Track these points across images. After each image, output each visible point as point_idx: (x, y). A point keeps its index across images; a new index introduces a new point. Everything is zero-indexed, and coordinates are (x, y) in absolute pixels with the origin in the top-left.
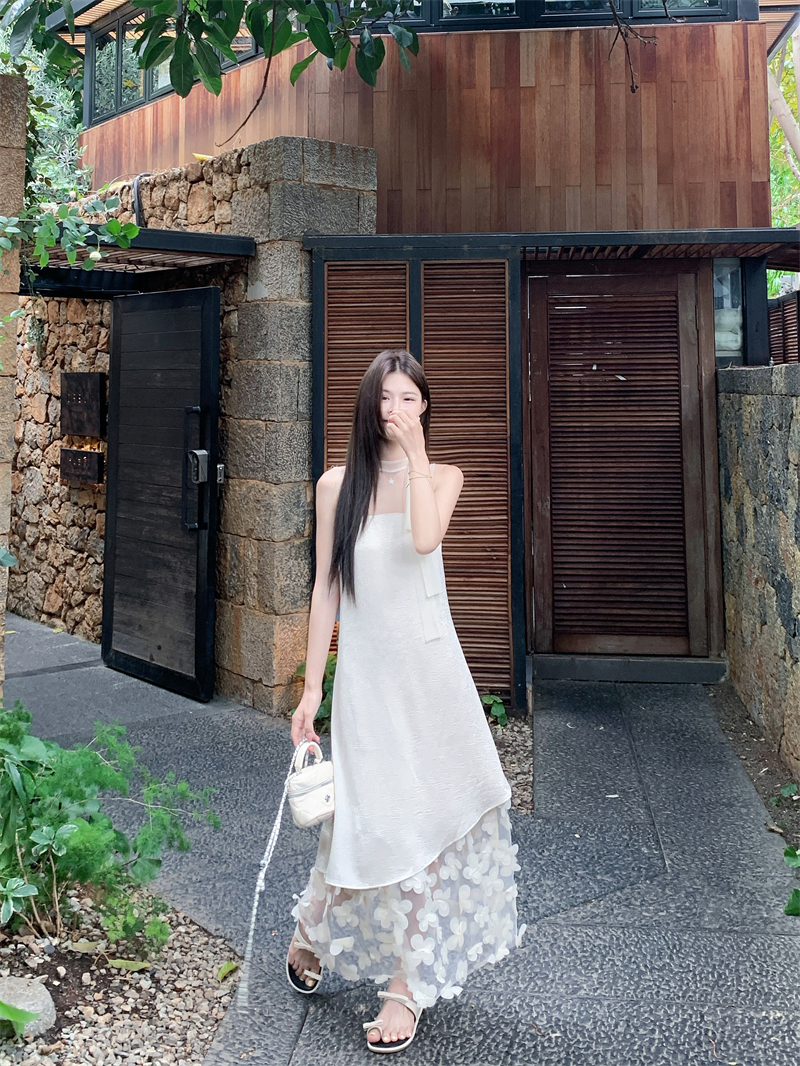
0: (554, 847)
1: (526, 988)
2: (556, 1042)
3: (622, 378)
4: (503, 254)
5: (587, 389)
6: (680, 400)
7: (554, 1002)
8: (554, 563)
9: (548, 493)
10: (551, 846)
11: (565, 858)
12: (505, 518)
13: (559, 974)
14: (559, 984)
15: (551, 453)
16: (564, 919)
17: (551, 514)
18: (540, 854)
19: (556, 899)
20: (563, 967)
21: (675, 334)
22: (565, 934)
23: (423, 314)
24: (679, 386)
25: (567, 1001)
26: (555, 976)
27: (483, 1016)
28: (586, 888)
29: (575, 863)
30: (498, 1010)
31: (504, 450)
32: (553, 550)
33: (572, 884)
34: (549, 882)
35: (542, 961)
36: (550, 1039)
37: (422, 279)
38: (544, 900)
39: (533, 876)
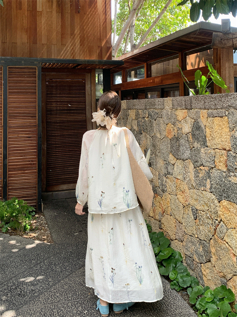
0: (64, 253)
1: (72, 299)
2: (87, 314)
3: (70, 105)
4: (36, 65)
5: (58, 109)
6: (86, 112)
7: (81, 301)
8: (47, 164)
9: (46, 142)
10: (63, 252)
11: (68, 255)
12: (36, 150)
13: (80, 292)
14: (81, 296)
15: (47, 129)
16: (75, 275)
17: (47, 149)
18: (60, 255)
19: (70, 269)
20: (80, 290)
21: (84, 92)
22: (77, 279)
23: (8, 84)
24: (85, 107)
25: (85, 300)
26: (79, 293)
27: (61, 311)
28: (78, 264)
29: (72, 257)
30: (66, 308)
31: (36, 129)
32: (47, 160)
33: (74, 263)
34: (66, 264)
35: (73, 289)
36: (84, 314)
37: (8, 72)
38: (67, 270)
39: (61, 262)
